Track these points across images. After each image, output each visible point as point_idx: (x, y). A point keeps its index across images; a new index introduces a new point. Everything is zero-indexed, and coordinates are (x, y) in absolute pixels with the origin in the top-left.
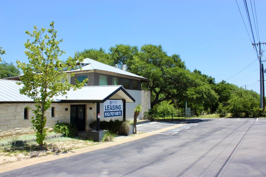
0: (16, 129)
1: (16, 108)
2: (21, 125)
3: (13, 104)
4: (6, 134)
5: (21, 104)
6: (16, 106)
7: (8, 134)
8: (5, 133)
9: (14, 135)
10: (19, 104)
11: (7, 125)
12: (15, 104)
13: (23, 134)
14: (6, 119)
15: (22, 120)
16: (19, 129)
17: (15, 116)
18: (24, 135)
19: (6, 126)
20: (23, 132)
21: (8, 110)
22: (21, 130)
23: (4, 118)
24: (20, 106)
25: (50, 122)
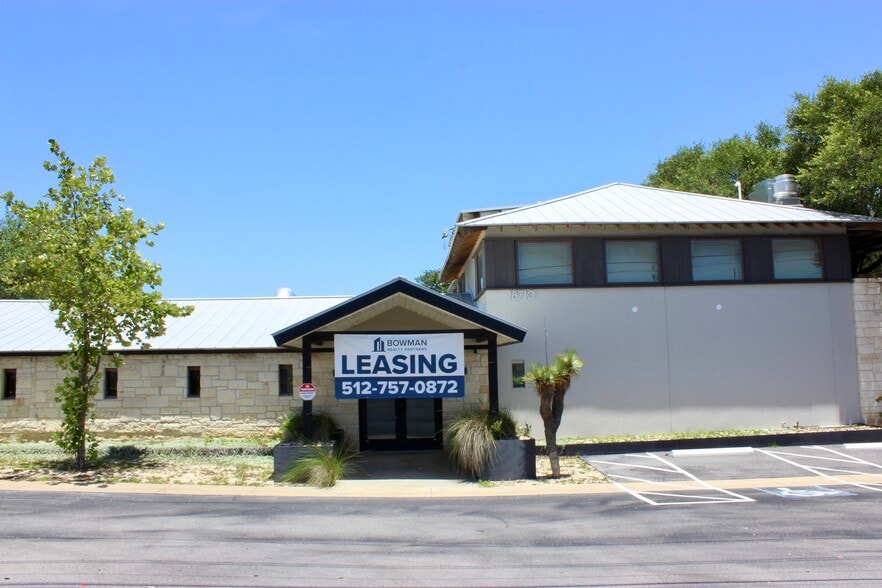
0: (163, 419)
1: (163, 367)
2: (177, 411)
3: (155, 357)
4: (137, 429)
5: (177, 357)
6: (164, 362)
7: (143, 430)
8: (135, 427)
9: (159, 433)
10: (170, 357)
11: (140, 408)
12: (161, 356)
13: (185, 435)
14: (138, 393)
15: (180, 398)
16: (173, 422)
17: (160, 388)
18: (186, 438)
19: (138, 410)
20: (183, 430)
21: (140, 372)
22: (178, 425)
23: (133, 390)
24: (174, 362)
25: (272, 408)
